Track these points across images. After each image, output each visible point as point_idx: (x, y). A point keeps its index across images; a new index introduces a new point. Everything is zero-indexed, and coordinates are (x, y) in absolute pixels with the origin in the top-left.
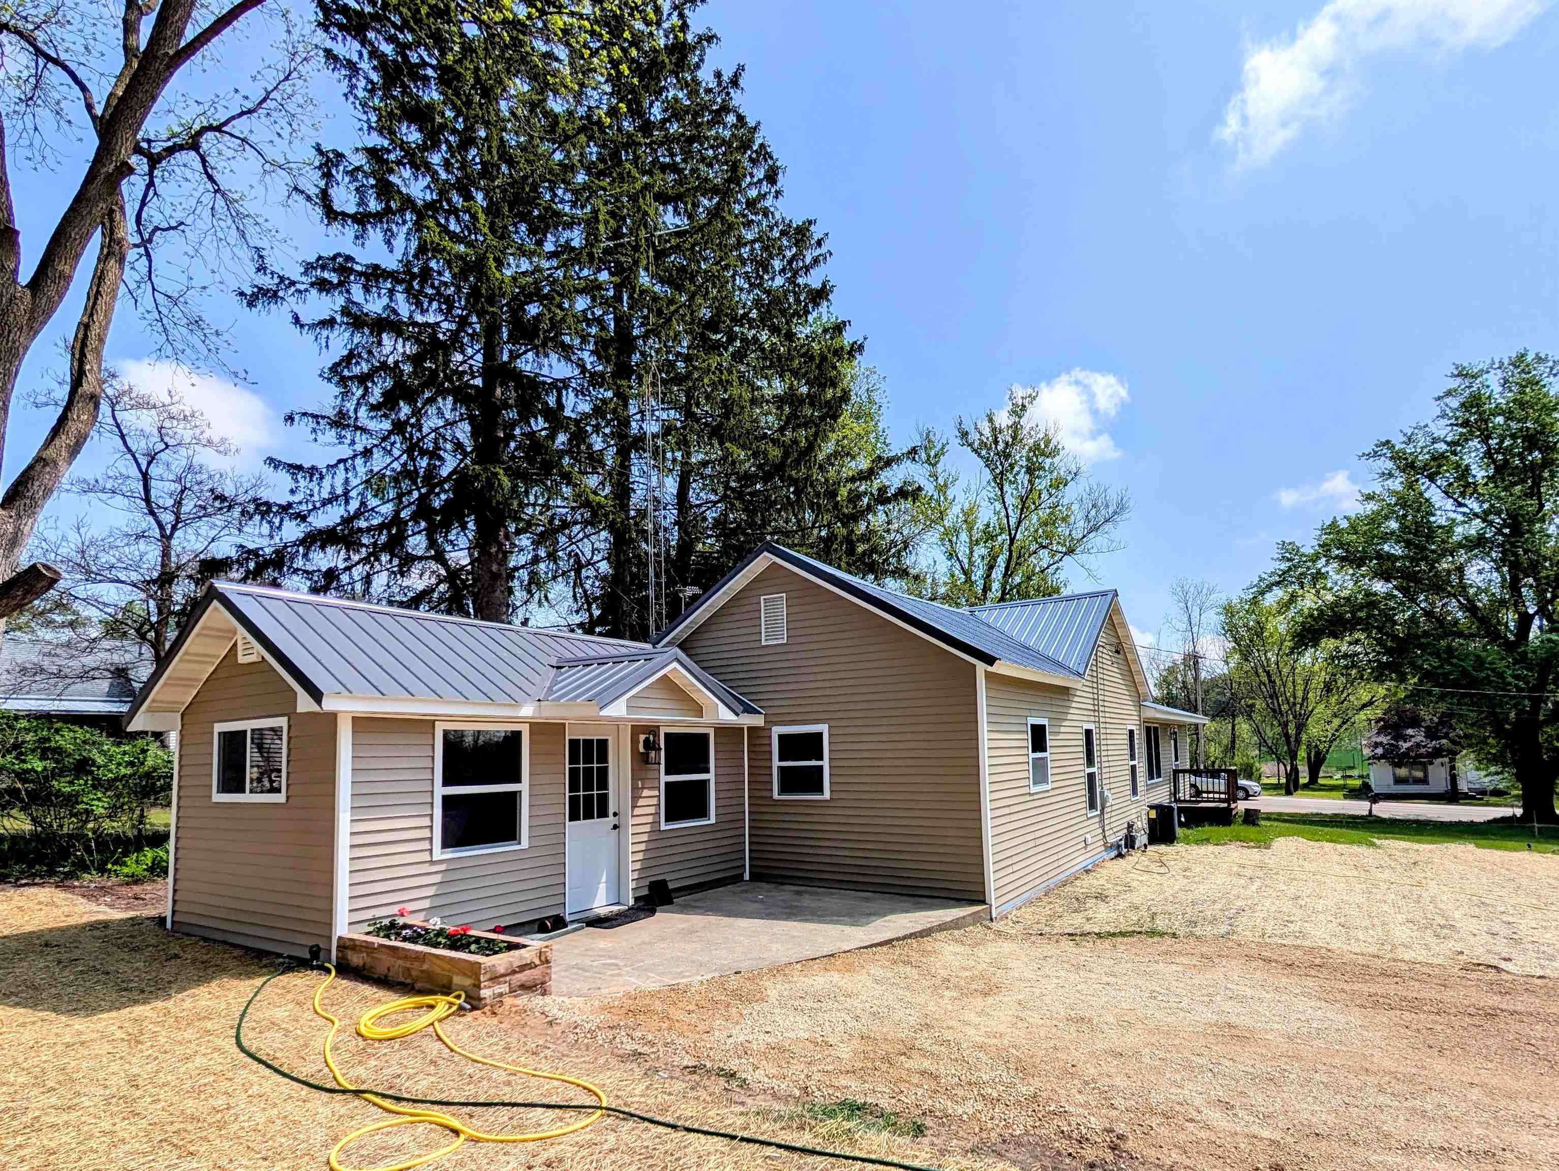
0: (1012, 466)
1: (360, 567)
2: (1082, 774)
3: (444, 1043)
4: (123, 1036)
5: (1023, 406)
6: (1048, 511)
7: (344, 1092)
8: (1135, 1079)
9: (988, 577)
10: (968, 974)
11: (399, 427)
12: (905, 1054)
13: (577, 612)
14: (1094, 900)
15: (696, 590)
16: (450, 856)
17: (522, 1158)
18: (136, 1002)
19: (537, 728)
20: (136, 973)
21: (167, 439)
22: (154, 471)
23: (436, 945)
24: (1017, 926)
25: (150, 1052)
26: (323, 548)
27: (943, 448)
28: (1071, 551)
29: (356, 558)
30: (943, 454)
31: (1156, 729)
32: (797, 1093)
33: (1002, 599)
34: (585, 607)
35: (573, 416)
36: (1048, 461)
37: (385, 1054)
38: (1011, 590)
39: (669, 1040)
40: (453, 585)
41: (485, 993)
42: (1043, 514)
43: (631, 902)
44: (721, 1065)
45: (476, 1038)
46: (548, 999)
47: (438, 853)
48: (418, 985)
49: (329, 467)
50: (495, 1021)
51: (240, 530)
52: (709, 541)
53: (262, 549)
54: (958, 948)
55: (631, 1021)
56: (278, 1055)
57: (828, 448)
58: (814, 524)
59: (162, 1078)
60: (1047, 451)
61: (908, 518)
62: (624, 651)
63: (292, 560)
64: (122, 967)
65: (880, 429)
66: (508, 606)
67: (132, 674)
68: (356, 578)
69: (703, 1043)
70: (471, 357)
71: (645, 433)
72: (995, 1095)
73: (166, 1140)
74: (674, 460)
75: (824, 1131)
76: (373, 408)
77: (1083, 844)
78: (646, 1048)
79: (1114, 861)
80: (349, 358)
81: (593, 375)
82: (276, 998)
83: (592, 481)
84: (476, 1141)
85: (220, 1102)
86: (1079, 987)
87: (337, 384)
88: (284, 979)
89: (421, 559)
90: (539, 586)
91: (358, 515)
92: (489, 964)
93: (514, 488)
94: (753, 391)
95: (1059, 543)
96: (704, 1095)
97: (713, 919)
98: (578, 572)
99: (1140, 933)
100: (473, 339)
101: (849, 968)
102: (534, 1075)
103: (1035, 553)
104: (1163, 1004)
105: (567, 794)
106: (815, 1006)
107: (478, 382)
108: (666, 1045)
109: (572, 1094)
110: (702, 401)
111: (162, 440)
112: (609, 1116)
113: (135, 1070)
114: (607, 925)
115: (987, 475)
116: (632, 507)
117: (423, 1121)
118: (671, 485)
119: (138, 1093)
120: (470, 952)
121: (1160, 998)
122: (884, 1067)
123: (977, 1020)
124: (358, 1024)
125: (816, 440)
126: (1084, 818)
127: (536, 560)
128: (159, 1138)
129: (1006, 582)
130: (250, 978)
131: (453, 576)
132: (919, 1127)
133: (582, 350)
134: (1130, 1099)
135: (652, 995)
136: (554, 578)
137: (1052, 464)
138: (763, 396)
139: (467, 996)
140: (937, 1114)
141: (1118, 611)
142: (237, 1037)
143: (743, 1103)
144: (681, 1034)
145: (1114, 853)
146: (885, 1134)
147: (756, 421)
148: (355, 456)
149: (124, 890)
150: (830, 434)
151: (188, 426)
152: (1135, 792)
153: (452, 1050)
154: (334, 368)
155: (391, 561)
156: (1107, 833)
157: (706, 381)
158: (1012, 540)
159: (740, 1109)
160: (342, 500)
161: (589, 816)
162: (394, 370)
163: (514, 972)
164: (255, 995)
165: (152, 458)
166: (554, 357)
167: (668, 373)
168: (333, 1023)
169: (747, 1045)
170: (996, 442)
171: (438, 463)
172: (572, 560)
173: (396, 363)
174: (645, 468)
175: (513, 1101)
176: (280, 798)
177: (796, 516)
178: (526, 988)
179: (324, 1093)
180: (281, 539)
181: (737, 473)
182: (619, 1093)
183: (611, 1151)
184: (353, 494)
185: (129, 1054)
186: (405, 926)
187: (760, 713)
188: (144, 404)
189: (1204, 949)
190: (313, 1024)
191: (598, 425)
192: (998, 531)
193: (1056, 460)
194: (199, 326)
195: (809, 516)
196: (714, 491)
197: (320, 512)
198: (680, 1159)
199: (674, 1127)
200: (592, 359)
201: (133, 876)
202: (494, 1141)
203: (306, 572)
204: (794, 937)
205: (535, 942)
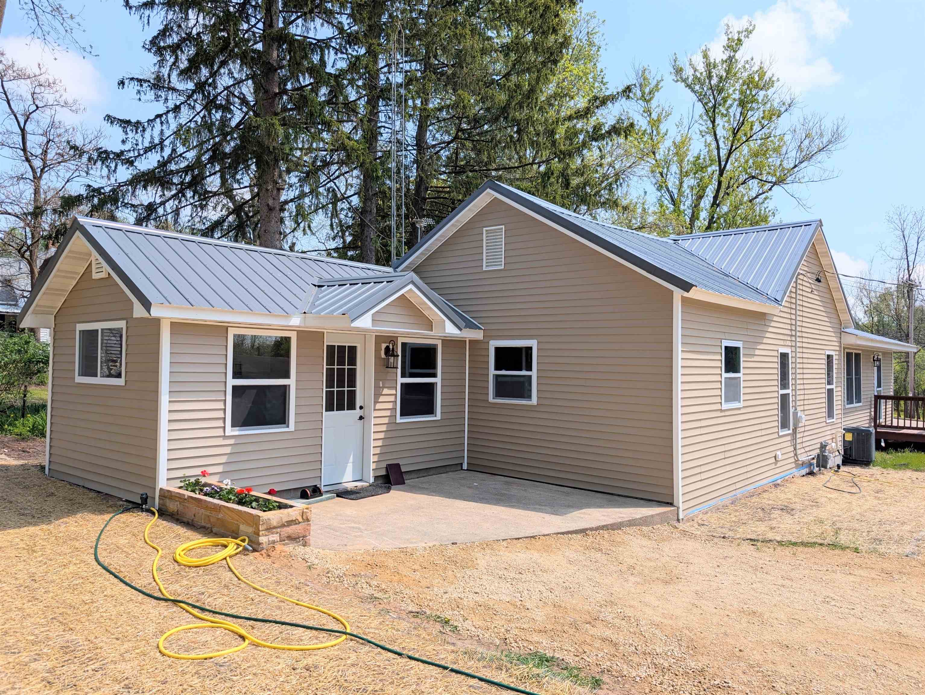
0: (725, 100)
1: (171, 202)
2: (776, 395)
3: (234, 573)
4: (24, 546)
5: (739, 40)
6: (759, 142)
7: (166, 600)
8: (798, 669)
9: (696, 207)
10: (652, 564)
11: (200, 87)
12: (589, 623)
13: (334, 239)
14: (779, 512)
15: (430, 221)
16: (237, 433)
17: (289, 662)
18: (30, 524)
19: (302, 334)
20: (29, 504)
21: (37, 102)
22: (29, 127)
23: (228, 500)
24: (703, 528)
25: (41, 558)
26: (145, 187)
27: (657, 85)
28: (780, 181)
29: (168, 194)
30: (658, 90)
31: (858, 356)
32: (498, 642)
33: (709, 228)
34: (340, 234)
35: (332, 71)
36: (762, 93)
37: (193, 577)
38: (719, 218)
39: (398, 590)
40: (239, 216)
41: (263, 539)
42: (754, 145)
43: (372, 480)
44: (438, 613)
45: (256, 572)
46: (307, 549)
47: (230, 431)
48: (214, 530)
49: (149, 121)
50: (269, 561)
51: (87, 173)
52: (442, 177)
53: (103, 188)
54: (645, 542)
55: (369, 572)
56: (122, 569)
57: (550, 88)
58: (534, 160)
59: (50, 577)
60: (761, 84)
61: (620, 151)
62: (371, 274)
63: (123, 196)
64: (20, 499)
65: (599, 69)
66: (281, 233)
67: (15, 284)
68: (169, 211)
69: (424, 596)
70: (254, 26)
71: (391, 84)
72: (666, 665)
73: (55, 618)
74: (415, 107)
75: (518, 673)
76: (183, 73)
77: (773, 460)
78: (380, 594)
79: (804, 478)
80: (164, 32)
81: (349, 35)
82: (119, 530)
83: (347, 127)
84: (257, 645)
85: (87, 598)
86: (754, 586)
87: (155, 53)
88: (124, 517)
89: (215, 194)
90: (304, 218)
91: (170, 159)
92: (265, 518)
93: (287, 136)
94: (484, 40)
95: (769, 173)
96: (424, 634)
97: (437, 499)
98: (334, 204)
99: (821, 544)
100: (255, 10)
101: (547, 549)
102: (297, 604)
103: (744, 183)
104: (835, 609)
105: (325, 390)
106: (517, 576)
107: (259, 46)
108: (396, 593)
109: (324, 622)
110: (439, 52)
111: (34, 103)
112: (351, 640)
113: (33, 570)
114: (352, 497)
115: (700, 109)
116: (379, 148)
117: (220, 627)
118: (412, 128)
119: (36, 585)
120: (252, 507)
121: (833, 603)
122: (572, 631)
123: (657, 603)
124: (175, 553)
125: (537, 83)
126: (776, 436)
127: (303, 195)
128: (51, 617)
129: (714, 212)
130: (101, 514)
131: (238, 209)
132: (597, 681)
133: (340, 13)
134: (791, 684)
135: (386, 554)
136: (316, 211)
137: (766, 96)
138: (491, 46)
139: (250, 541)
140: (614, 673)
141: (823, 241)
142: (96, 555)
143: (454, 644)
144: (407, 587)
145: (807, 470)
146: (567, 683)
147: (486, 68)
148: (168, 112)
149: (16, 445)
150: (551, 77)
151: (51, 91)
152: (830, 414)
153: (239, 579)
154: (153, 42)
155: (193, 197)
156: (799, 452)
157: (443, 35)
158: (721, 172)
159: (450, 648)
160: (158, 148)
161: (340, 408)
162: (196, 40)
163: (283, 526)
164: (106, 526)
165: (27, 118)
166: (318, 21)
167: (411, 30)
168: (158, 551)
169: (459, 600)
170: (710, 77)
171: (229, 116)
172: (330, 195)
173: (198, 34)
174: (390, 114)
175: (283, 620)
176: (120, 382)
177: (517, 153)
178: (292, 538)
179: (153, 600)
180: (116, 180)
181: (467, 117)
182: (359, 625)
183: (353, 665)
184: (167, 143)
185: (28, 558)
186: (206, 485)
187: (480, 329)
188: (21, 76)
189: (885, 565)
190: (144, 550)
191: (353, 79)
192: (708, 162)
193: (770, 92)
194: (59, 12)
195: (529, 153)
196: (448, 132)
197: (143, 158)
198: (403, 678)
199: (400, 654)
200: (348, 21)
201: (21, 435)
202: (268, 647)
203: (133, 206)
204: (501, 519)
205: (299, 504)
